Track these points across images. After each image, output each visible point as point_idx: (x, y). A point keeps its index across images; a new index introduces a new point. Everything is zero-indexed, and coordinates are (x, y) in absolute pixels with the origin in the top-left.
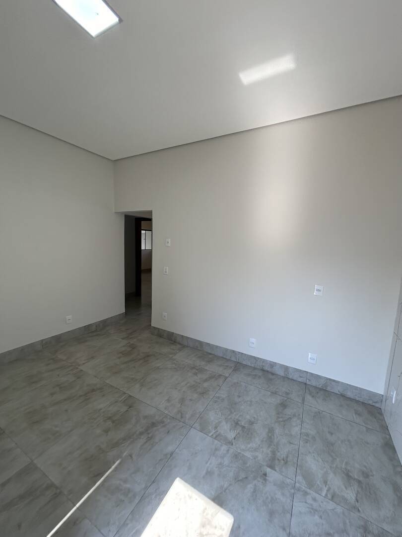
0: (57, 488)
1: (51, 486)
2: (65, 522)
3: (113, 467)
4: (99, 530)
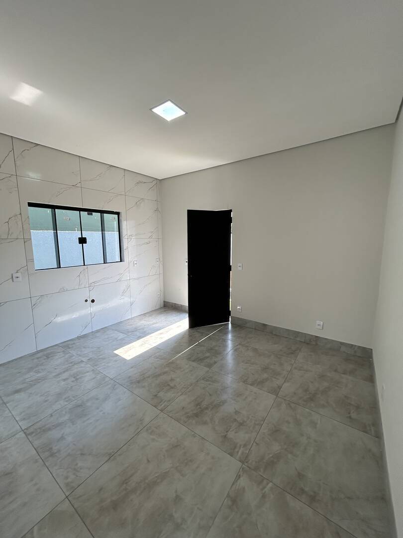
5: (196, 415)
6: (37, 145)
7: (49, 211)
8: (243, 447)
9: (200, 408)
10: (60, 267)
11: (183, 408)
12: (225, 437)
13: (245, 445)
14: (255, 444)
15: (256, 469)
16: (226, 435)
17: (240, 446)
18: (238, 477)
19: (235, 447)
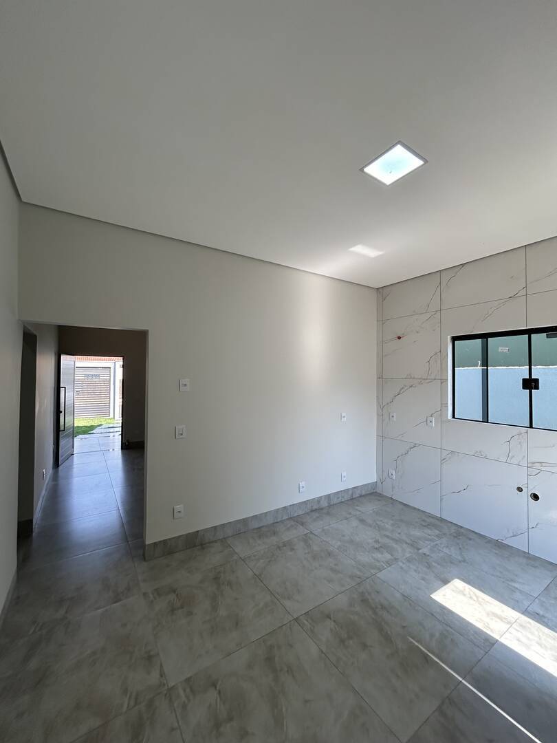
0: (443, 703)
1: (440, 710)
2: (479, 691)
3: (416, 644)
4: (480, 660)
5: (269, 660)
6: (463, 265)
7: (479, 341)
8: (184, 702)
9: (281, 671)
10: (487, 422)
11: (291, 646)
12: (214, 685)
13: (184, 707)
14: (176, 725)
15: (150, 704)
16: (216, 688)
17: (189, 700)
18: (162, 675)
19: (192, 691)
